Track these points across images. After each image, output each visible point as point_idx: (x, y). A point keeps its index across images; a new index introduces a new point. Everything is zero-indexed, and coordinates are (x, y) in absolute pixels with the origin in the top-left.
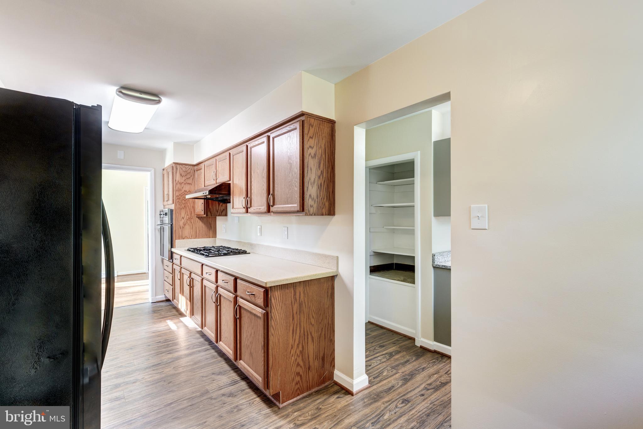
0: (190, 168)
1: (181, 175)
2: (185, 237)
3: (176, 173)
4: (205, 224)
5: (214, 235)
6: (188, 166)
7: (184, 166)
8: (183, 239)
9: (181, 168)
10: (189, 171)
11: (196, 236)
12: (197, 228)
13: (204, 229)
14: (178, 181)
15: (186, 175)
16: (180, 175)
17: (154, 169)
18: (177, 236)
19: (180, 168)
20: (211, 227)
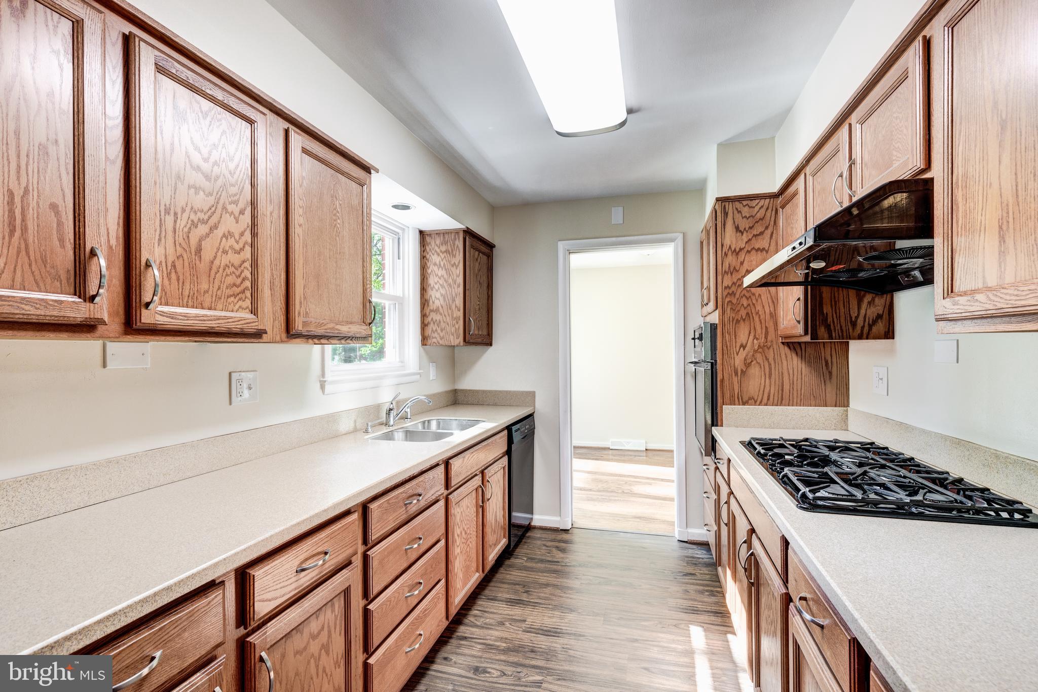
0: (762, 207)
1: (737, 229)
2: (750, 399)
3: (724, 225)
4: (809, 363)
5: (842, 399)
6: (757, 201)
7: (745, 203)
8: (744, 404)
9: (737, 209)
10: (759, 216)
11: (782, 399)
12: (786, 374)
13: (807, 379)
14: (730, 247)
15: (751, 228)
16: (735, 230)
17: (681, 235)
18: (727, 395)
19: (736, 212)
20: (830, 373)
